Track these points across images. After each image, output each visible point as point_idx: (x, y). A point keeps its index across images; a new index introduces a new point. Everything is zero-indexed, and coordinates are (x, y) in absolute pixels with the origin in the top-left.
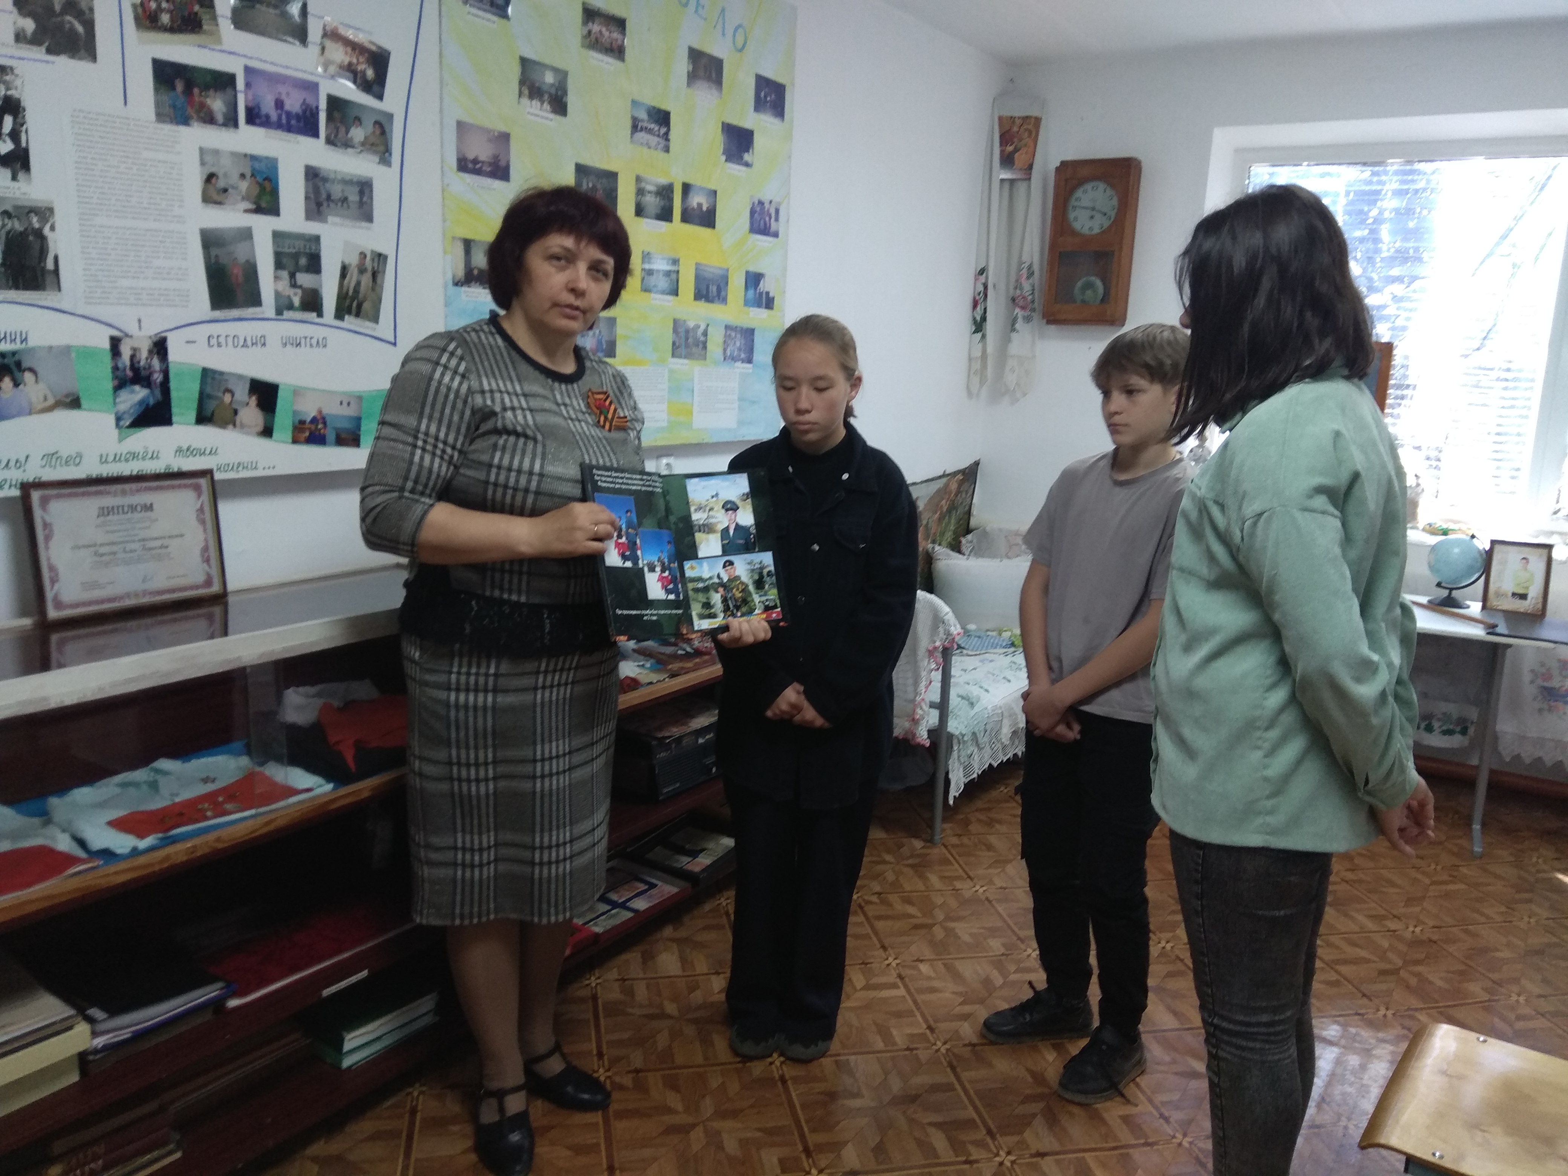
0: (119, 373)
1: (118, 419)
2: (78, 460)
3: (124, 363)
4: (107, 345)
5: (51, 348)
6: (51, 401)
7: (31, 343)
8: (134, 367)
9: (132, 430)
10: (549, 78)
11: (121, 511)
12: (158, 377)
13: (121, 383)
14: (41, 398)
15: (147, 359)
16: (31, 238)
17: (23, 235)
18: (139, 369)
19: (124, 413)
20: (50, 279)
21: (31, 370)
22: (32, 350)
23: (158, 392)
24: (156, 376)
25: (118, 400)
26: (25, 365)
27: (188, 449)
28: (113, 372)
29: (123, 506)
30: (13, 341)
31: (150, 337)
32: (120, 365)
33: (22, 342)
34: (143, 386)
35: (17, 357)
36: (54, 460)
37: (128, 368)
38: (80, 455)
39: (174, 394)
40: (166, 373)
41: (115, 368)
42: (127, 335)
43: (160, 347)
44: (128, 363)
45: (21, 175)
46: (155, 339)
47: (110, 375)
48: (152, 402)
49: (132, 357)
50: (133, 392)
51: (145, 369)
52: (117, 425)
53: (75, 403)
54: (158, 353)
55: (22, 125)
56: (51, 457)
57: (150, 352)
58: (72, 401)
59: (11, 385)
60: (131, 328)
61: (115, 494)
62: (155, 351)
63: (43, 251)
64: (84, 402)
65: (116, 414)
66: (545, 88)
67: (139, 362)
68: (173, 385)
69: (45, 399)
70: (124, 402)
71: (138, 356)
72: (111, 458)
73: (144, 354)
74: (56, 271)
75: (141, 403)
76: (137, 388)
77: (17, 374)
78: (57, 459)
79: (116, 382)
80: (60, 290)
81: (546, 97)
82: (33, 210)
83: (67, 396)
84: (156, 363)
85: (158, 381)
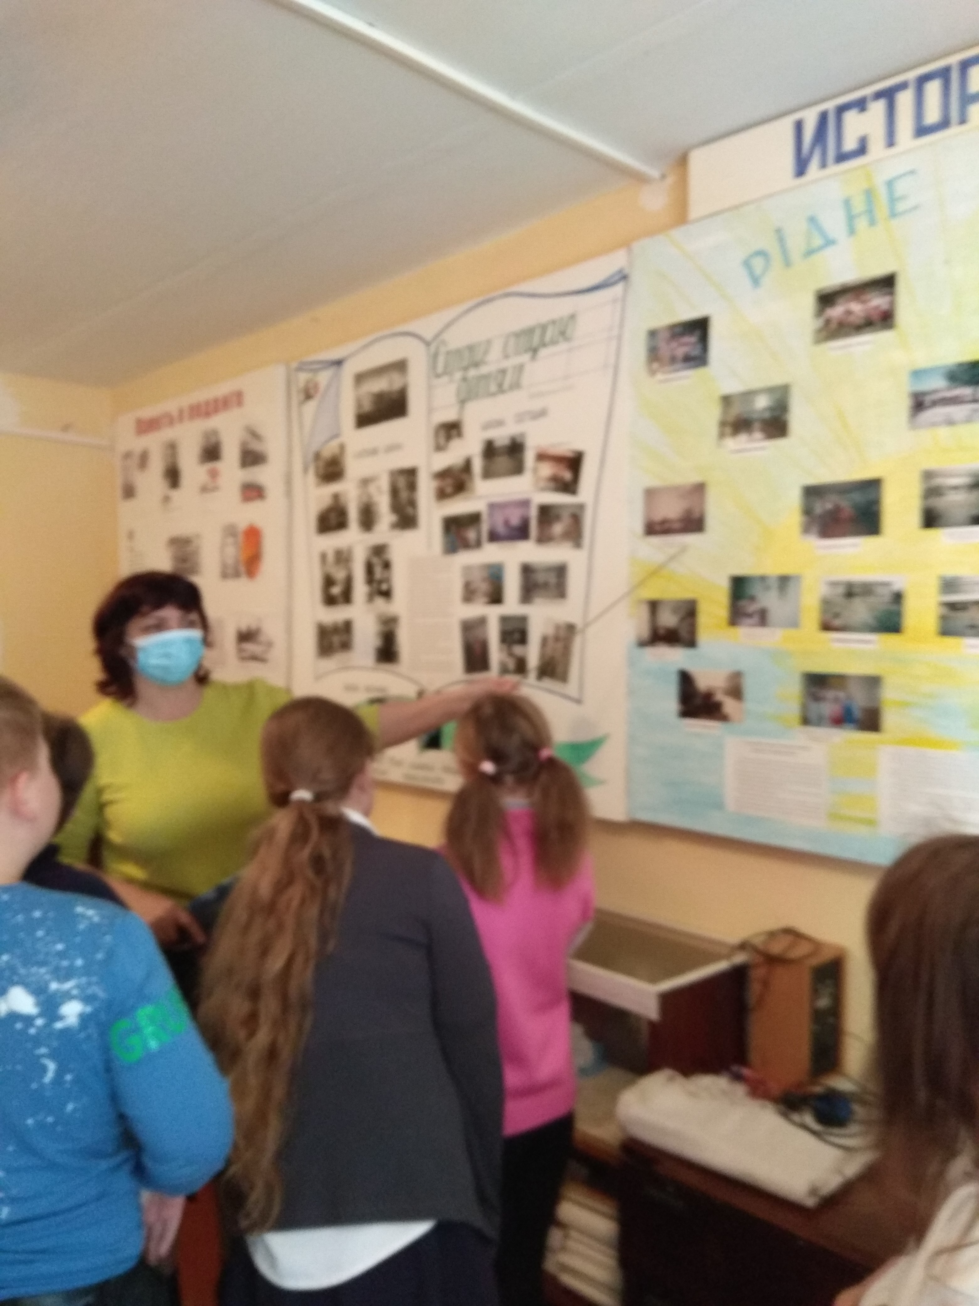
7: (389, 692)
9: (425, 749)
10: (762, 403)
16: (391, 635)
17: (388, 633)
20: (396, 657)
30: (384, 690)
45: (389, 601)
52: (418, 746)
55: (390, 574)
60: (428, 684)
63: (395, 641)
66: (755, 416)
74: (398, 652)
80: (400, 663)
81: (757, 425)
82: (392, 619)
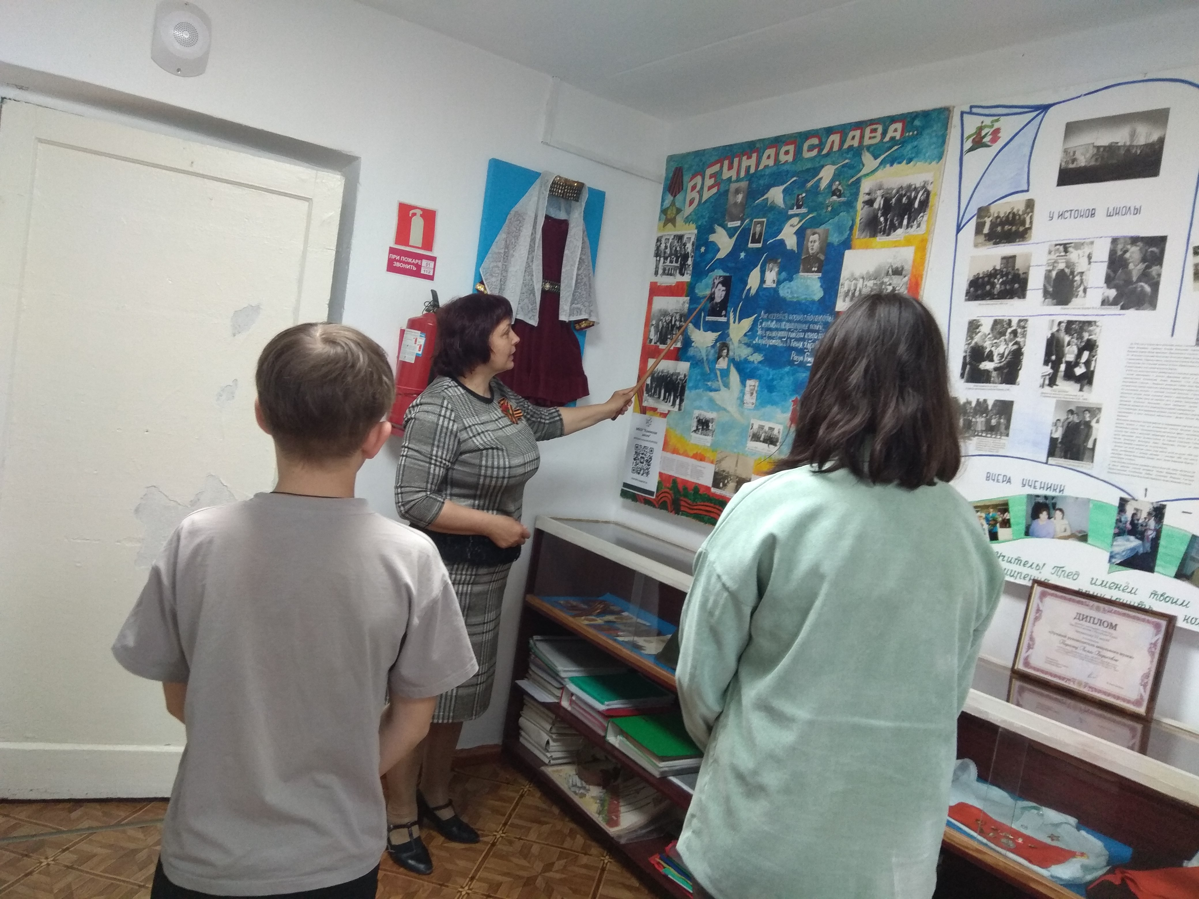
0: (1121, 525)
1: (1112, 557)
2: (1075, 577)
3: (1126, 518)
4: (1116, 503)
5: (1077, 498)
6: (1068, 533)
7: (1066, 493)
8: (1132, 523)
9: (1120, 567)
11: (1092, 621)
12: (1151, 534)
13: (1120, 532)
14: (1063, 530)
15: (1145, 518)
16: (1082, 427)
17: (1078, 425)
18: (1137, 524)
19: (1118, 554)
20: (1087, 454)
21: (1061, 510)
22: (1065, 498)
23: (1148, 545)
24: (1150, 532)
25: (1115, 543)
26: (1057, 507)
27: (1162, 595)
28: (1116, 523)
29: (1094, 618)
30: (1055, 490)
31: (1152, 503)
32: (1123, 519)
33: (1060, 491)
34: (1137, 538)
35: (1054, 501)
36: (1060, 572)
37: (1129, 522)
38: (1077, 574)
39: (1161, 550)
40: (1158, 532)
41: (1119, 521)
42: (1134, 499)
43: (1158, 512)
44: (1129, 519)
45: (1086, 388)
46: (1155, 506)
47: (1114, 525)
48: (1141, 550)
49: (1134, 515)
50: (1128, 540)
51: (1142, 525)
52: (1110, 561)
53: (1083, 538)
54: (1156, 516)
55: (1094, 357)
56: (1059, 569)
57: (1149, 514)
58: (1083, 536)
59: (1047, 517)
60: (1139, 494)
61: (1092, 608)
62: (1154, 513)
63: (1088, 436)
64: (1090, 540)
65: (1111, 552)
67: (1138, 520)
68: (1162, 542)
69: (1065, 531)
70: (1118, 545)
71: (1139, 515)
72: (1099, 582)
73: (1144, 515)
74: (1093, 450)
75: (1132, 549)
76: (1132, 538)
77: (1052, 511)
78: (1063, 571)
79: (1117, 531)
80: (1092, 462)
82: (1088, 410)
83: (1080, 532)
84: (1152, 523)
85: (1151, 537)
